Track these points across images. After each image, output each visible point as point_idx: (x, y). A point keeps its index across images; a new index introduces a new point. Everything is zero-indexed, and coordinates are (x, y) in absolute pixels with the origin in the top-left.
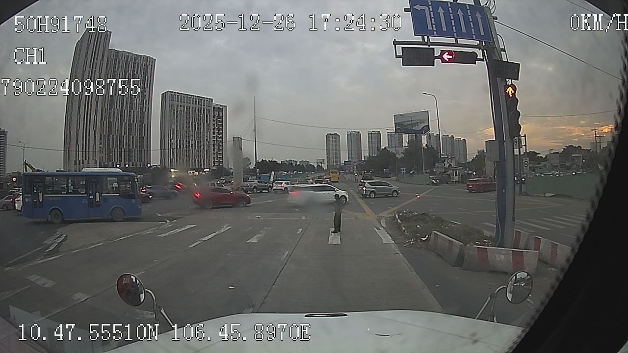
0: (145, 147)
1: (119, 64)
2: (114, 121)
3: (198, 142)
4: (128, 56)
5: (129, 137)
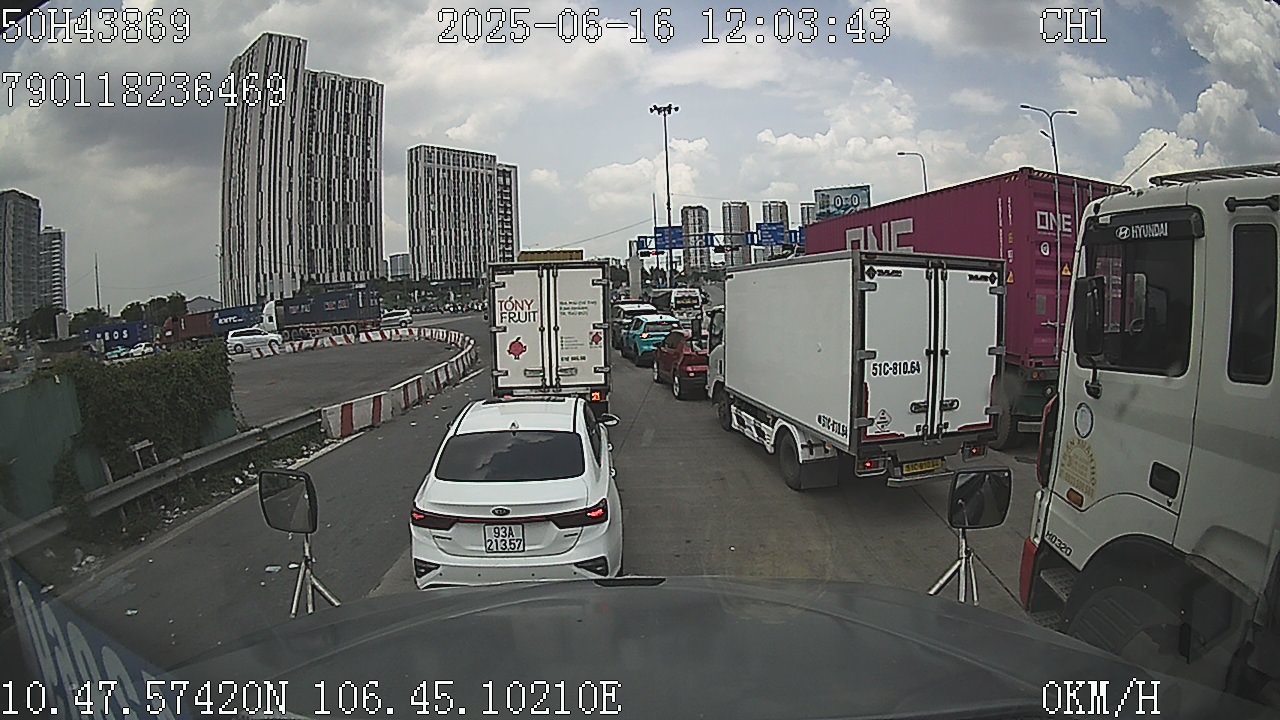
0: (373, 244)
1: (319, 96)
2: (316, 199)
3: (474, 232)
4: (334, 82)
5: (345, 227)
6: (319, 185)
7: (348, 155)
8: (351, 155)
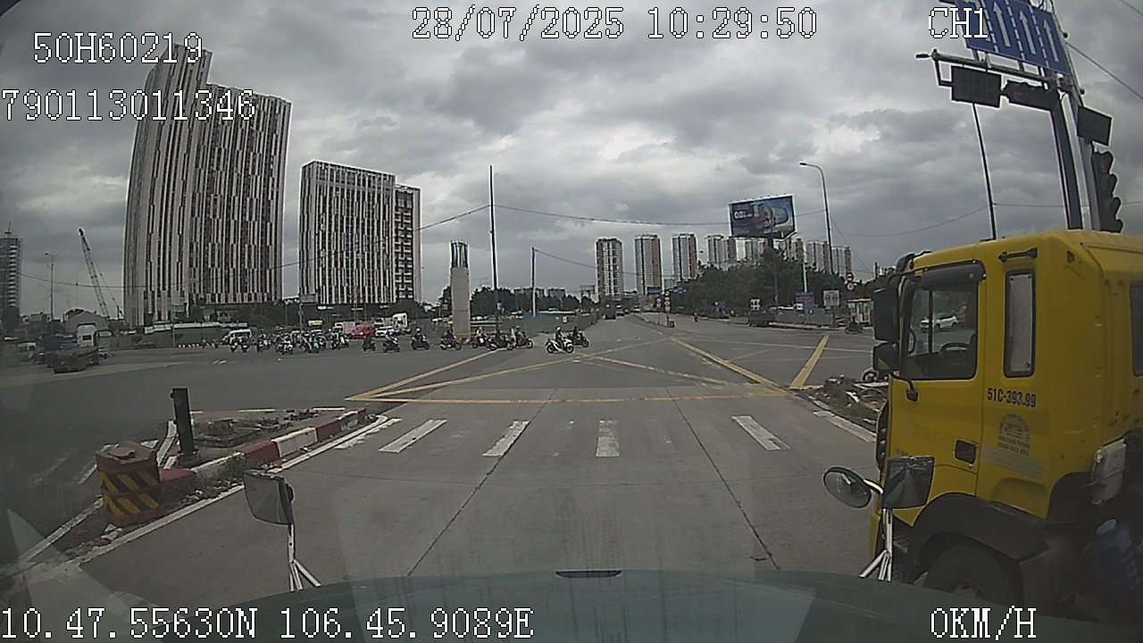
0: (272, 264)
2: (214, 216)
3: (368, 255)
5: (242, 246)
6: (218, 202)
7: (250, 173)
8: (253, 173)
